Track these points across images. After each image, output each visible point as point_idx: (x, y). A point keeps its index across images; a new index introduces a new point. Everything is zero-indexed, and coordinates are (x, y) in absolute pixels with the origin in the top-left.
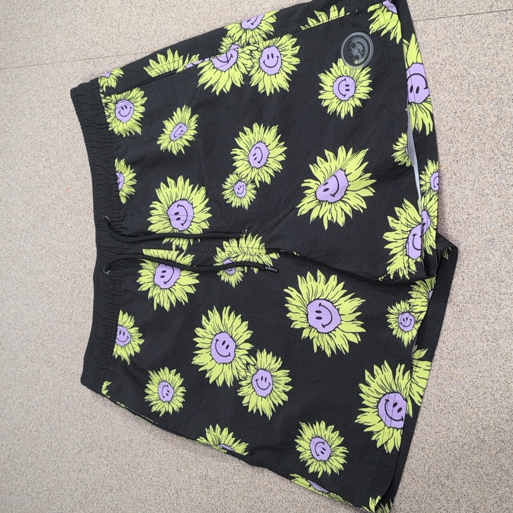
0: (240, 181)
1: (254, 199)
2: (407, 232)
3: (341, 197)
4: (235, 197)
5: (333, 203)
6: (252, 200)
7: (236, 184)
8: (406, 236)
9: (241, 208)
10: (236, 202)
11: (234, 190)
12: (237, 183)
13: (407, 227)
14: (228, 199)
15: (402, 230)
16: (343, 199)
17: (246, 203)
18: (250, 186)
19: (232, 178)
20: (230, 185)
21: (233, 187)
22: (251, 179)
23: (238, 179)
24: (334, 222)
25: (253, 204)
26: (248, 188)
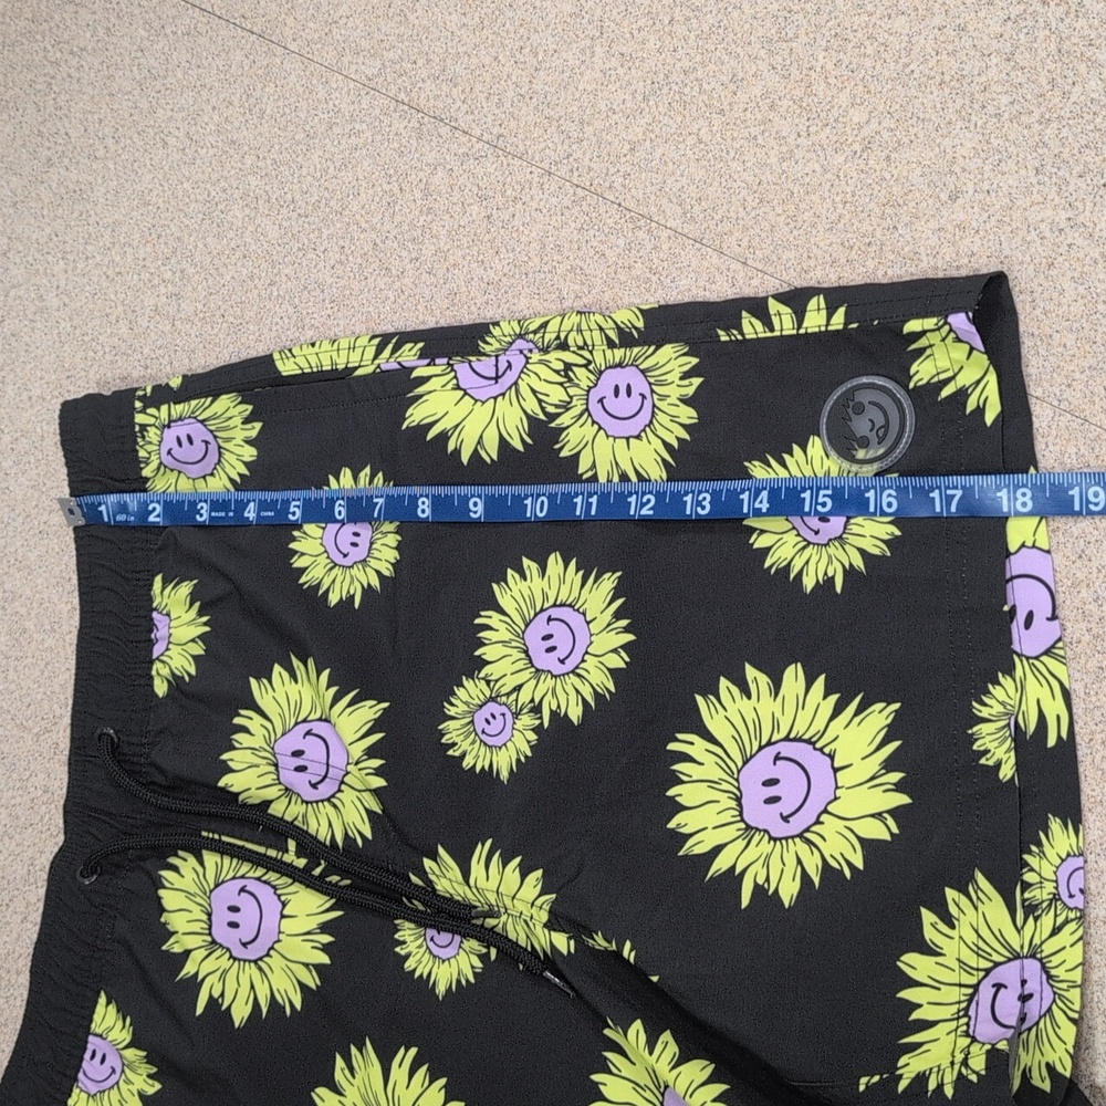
0: (492, 699)
1: (526, 757)
2: (978, 970)
3: (805, 827)
4: (473, 742)
5: (780, 839)
6: (523, 759)
7: (481, 706)
8: (973, 981)
9: (489, 775)
10: (477, 757)
11: (472, 722)
12: (484, 704)
13: (979, 955)
14: (454, 744)
15: (959, 960)
16: (807, 835)
17: (504, 763)
18: (527, 720)
19: (470, 691)
20: (462, 707)
21: (473, 713)
22: (532, 701)
23: (488, 694)
24: (770, 892)
25: (522, 769)
26: (519, 725)
